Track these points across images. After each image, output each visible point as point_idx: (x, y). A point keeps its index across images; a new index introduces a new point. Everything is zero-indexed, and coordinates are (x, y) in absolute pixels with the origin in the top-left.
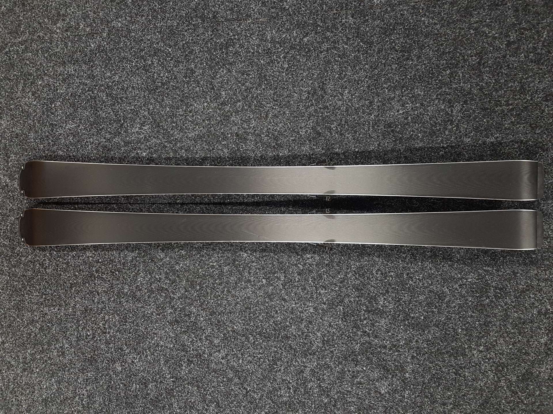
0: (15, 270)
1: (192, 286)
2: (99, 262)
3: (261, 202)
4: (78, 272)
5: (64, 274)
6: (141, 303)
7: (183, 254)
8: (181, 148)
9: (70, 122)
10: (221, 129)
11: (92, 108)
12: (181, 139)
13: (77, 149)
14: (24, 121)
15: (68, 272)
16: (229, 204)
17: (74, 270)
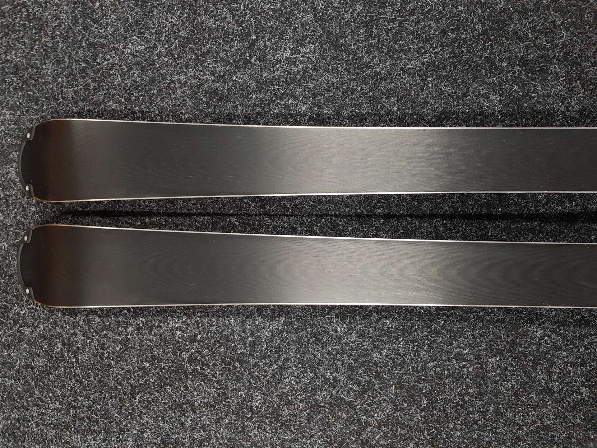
0: (9, 355)
1: (411, 399)
2: (195, 340)
3: (581, 213)
4: (147, 361)
5: (118, 366)
6: (291, 431)
7: (388, 328)
8: (388, 94)
9: (135, 38)
10: (484, 50)
11: (185, 9)
12: (388, 72)
13: (150, 98)
14: (31, 39)
15: (126, 360)
16: (502, 217)
17: (139, 356)
